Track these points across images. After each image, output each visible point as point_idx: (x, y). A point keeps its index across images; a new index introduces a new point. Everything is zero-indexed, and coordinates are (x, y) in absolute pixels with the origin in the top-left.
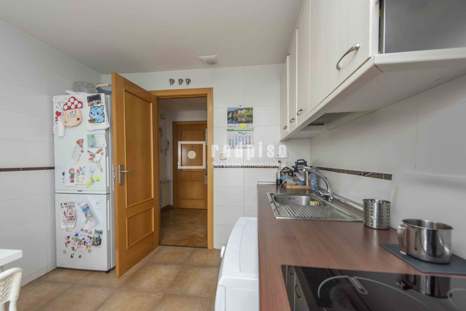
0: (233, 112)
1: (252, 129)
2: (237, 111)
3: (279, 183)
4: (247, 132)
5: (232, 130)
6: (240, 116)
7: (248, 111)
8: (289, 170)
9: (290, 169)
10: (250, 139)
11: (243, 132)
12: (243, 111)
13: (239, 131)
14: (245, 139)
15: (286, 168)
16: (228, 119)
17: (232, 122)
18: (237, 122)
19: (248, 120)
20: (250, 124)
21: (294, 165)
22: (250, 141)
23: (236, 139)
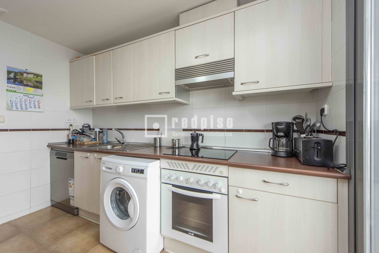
0: (16, 74)
1: (42, 95)
2: (22, 74)
3: (71, 142)
4: (35, 96)
5: (15, 92)
6: (26, 79)
7: (37, 77)
8: (77, 132)
9: (79, 131)
10: (39, 104)
11: (30, 96)
12: (30, 76)
13: (25, 95)
14: (32, 103)
15: (75, 130)
16: (9, 79)
17: (15, 83)
18: (22, 84)
19: (37, 85)
20: (39, 90)
21: (81, 128)
22: (39, 105)
23: (20, 102)
